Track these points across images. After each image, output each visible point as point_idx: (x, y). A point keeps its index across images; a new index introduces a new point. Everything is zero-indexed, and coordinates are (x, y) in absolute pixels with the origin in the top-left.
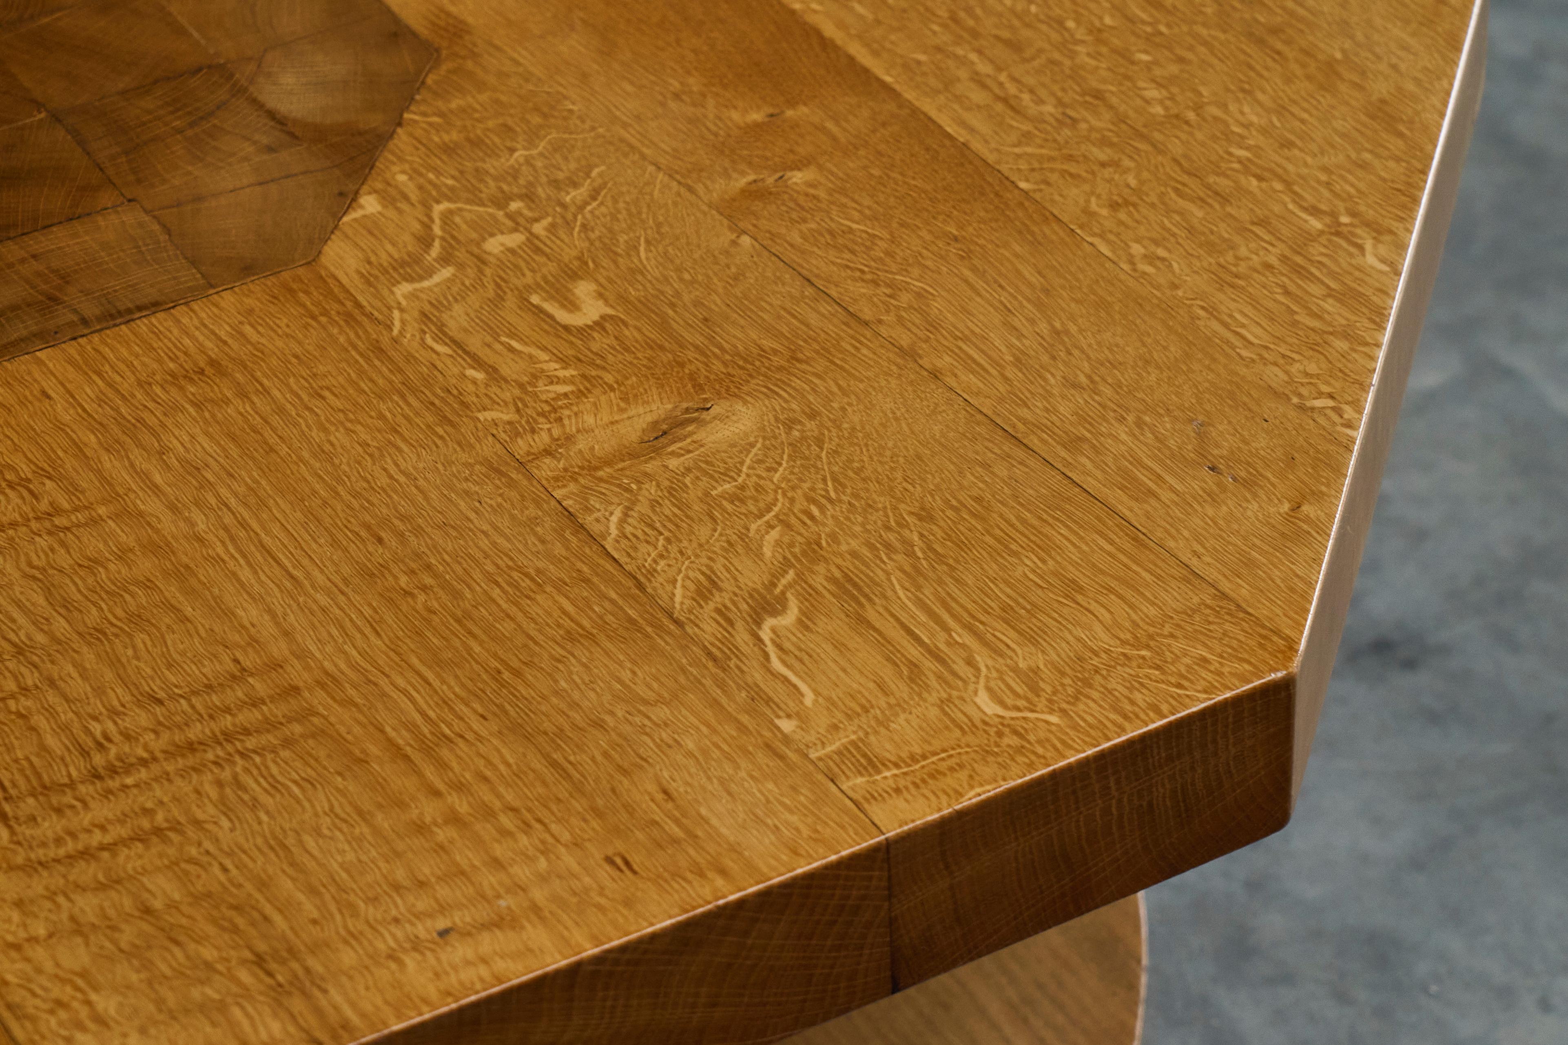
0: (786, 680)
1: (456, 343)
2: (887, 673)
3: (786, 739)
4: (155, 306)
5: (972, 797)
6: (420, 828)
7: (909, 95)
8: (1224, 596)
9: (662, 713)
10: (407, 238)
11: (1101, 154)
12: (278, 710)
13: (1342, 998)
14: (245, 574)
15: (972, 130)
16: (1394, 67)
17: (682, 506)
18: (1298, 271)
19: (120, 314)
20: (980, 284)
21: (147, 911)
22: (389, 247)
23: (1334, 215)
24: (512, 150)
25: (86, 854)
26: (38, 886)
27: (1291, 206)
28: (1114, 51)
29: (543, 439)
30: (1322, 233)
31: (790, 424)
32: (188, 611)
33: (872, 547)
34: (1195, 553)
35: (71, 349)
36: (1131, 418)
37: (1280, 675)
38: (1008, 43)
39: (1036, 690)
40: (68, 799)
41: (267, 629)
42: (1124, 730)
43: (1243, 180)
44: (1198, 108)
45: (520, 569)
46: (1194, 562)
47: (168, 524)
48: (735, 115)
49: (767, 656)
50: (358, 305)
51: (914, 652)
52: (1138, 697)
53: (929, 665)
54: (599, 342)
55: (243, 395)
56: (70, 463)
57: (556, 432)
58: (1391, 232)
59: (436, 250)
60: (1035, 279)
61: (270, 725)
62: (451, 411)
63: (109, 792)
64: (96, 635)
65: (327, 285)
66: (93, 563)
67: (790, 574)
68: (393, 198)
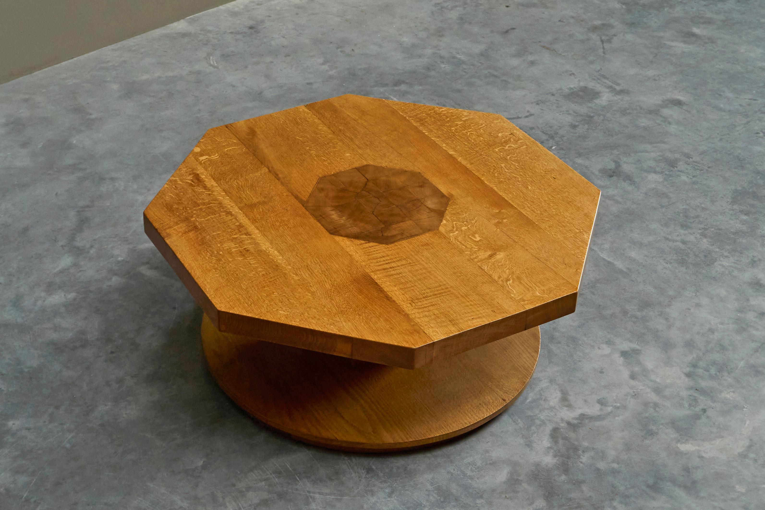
0: (512, 290)
1: (460, 242)
2: (525, 289)
3: (513, 297)
4: (417, 235)
5: (537, 305)
6: (467, 306)
7: (519, 209)
8: (568, 281)
9: (496, 293)
10: (450, 227)
11: (547, 219)
12: (446, 290)
13: (568, 346)
14: (438, 272)
15: (528, 215)
16: (588, 208)
17: (495, 266)
18: (575, 238)
19: (413, 236)
20: (531, 237)
21: (435, 314)
22: (448, 228)
23: (580, 230)
24: (463, 215)
25: (425, 307)
26: (420, 311)
27: (574, 228)
28: (548, 204)
29: (474, 256)
30: (578, 232)
31: (508, 256)
32: (431, 277)
33: (521, 273)
35: (407, 241)
36: (554, 257)
37: (576, 292)
38: (532, 202)
39: (544, 292)
40: (421, 300)
41: (442, 280)
42: (556, 298)
43: (567, 224)
44: (560, 213)
45: (474, 274)
46: (563, 277)
47: (426, 266)
48: (494, 211)
49: (509, 287)
50: (445, 236)
51: (528, 287)
52: (558, 294)
53: (530, 288)
54: (480, 243)
55: (432, 248)
56: (411, 257)
57: (476, 255)
58: (588, 233)
59: (455, 229)
60: (539, 237)
61: (445, 292)
62: (461, 252)
63: (426, 300)
64: (420, 280)
65: (441, 233)
66: (417, 270)
67: (510, 276)
68: (447, 221)
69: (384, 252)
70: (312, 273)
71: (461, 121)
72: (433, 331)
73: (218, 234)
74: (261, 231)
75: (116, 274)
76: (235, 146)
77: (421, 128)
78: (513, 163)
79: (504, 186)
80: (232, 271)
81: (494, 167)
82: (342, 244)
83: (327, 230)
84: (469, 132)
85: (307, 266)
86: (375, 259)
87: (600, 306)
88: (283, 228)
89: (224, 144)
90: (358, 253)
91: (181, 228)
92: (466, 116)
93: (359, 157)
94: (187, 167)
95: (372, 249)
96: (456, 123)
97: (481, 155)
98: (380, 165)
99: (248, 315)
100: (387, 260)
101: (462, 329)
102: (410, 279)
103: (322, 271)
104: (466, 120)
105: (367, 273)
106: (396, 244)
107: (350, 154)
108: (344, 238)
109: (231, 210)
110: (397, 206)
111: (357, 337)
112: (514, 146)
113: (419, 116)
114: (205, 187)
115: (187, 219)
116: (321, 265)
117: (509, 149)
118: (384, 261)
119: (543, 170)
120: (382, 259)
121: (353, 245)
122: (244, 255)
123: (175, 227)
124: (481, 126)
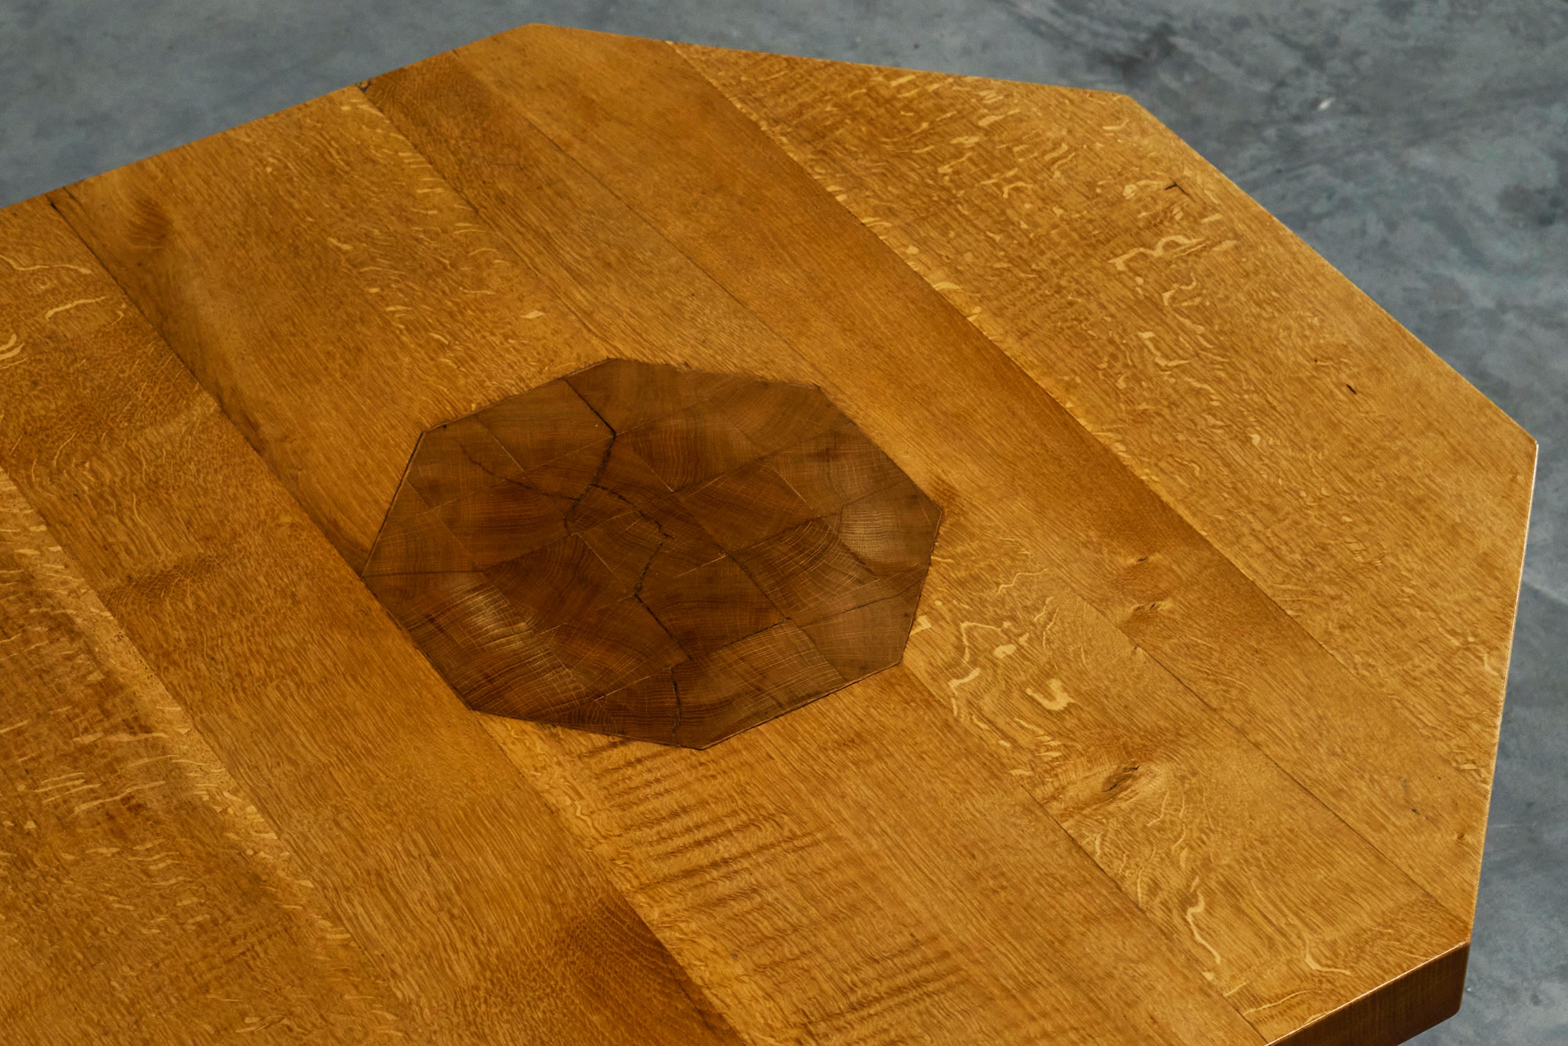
0: (1204, 947)
1: (990, 722)
2: (1256, 942)
3: (1210, 985)
4: (816, 695)
5: (1311, 1021)
7: (1217, 546)
8: (1428, 895)
9: (1143, 968)
10: (950, 647)
11: (1330, 590)
12: (941, 967)
14: (905, 878)
15: (1256, 572)
16: (1490, 529)
17: (1132, 834)
18: (1448, 675)
19: (799, 699)
20: (1274, 684)
22: (941, 654)
23: (1464, 635)
24: (998, 584)
27: (1440, 629)
28: (1330, 515)
29: (1049, 789)
30: (1458, 649)
31: (1183, 779)
32: (880, 903)
33: (1238, 862)
34: (1410, 867)
35: (777, 724)
36: (1367, 776)
37: (1461, 944)
38: (1268, 507)
39: (1336, 954)
40: (842, 1023)
41: (925, 915)
42: (1384, 980)
43: (1411, 610)
44: (1381, 557)
45: (1052, 875)
46: (1410, 873)
47: (856, 845)
48: (1121, 560)
49: (1192, 933)
50: (930, 694)
51: (1270, 930)
52: (1390, 959)
53: (1278, 938)
54: (1069, 722)
55: (879, 757)
56: (794, 804)
57: (1056, 784)
58: (1497, 648)
59: (967, 657)
60: (1304, 680)
61: (938, 976)
62: (995, 769)
63: (863, 1019)
64: (833, 918)
66: (821, 872)
67: (1197, 880)
68: (936, 618)
69: (686, 785)
70: (397, 910)
71: (973, 134)
73: (19, 732)
74: (188, 707)
76: (85, 293)
77: (818, 173)
78: (1187, 322)
79: (1156, 438)
80: (76, 917)
81: (1111, 349)
82: (517, 754)
83: (454, 688)
84: (1009, 181)
85: (379, 875)
86: (650, 824)
88: (278, 687)
89: (43, 288)
90: (581, 798)
92: (994, 108)
93: (578, 325)
95: (638, 776)
96: (954, 141)
97: (1059, 289)
98: (660, 359)
100: (697, 827)
102: (795, 916)
103: (438, 897)
104: (994, 126)
105: (621, 895)
106: (734, 741)
107: (543, 309)
109: (69, 612)
110: (733, 557)
112: (1186, 241)
113: (808, 115)
116: (435, 863)
117: (1168, 256)
118: (688, 830)
119: (1303, 352)
120: (678, 824)
121: (561, 758)
122: (121, 834)
124: (1055, 154)
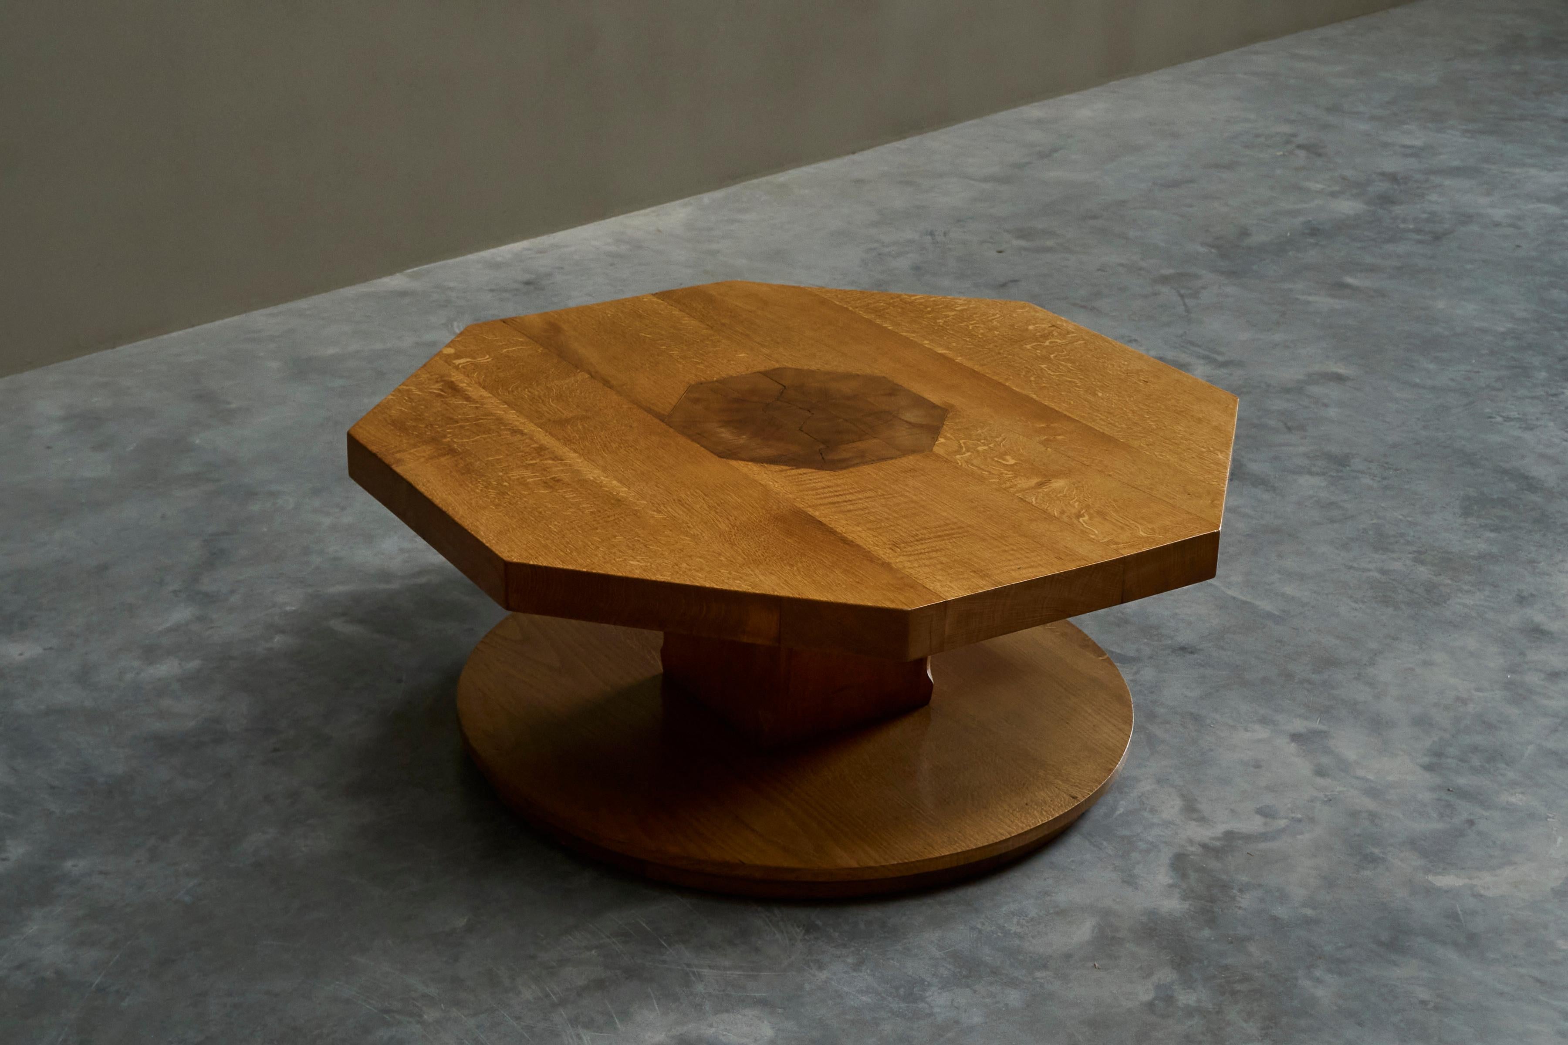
0: (1089, 529)
1: (977, 467)
2: (1114, 528)
3: (1094, 539)
4: (891, 458)
5: (1146, 550)
6: (1005, 551)
7: (1084, 422)
8: (1199, 517)
9: (1059, 534)
10: (955, 447)
11: (1141, 435)
12: (960, 531)
14: (940, 507)
15: (1104, 430)
16: (1217, 419)
17: (1051, 498)
18: (1201, 458)
19: (883, 459)
20: (1116, 459)
21: (942, 563)
22: (951, 449)
23: (1208, 448)
24: (977, 431)
25: (921, 553)
26: (912, 558)
27: (1196, 446)
28: (1139, 415)
29: (1008, 485)
30: (1205, 451)
31: (1074, 484)
32: (927, 513)
33: (1104, 506)
34: (1189, 509)
35: (873, 466)
36: (1164, 485)
37: (1216, 531)
38: (1108, 412)
39: (1154, 531)
40: (912, 544)
41: (951, 517)
43: (1182, 441)
44: (1165, 427)
45: (1012, 508)
46: (1188, 511)
47: (914, 498)
48: (1037, 425)
49: (1083, 525)
50: (947, 459)
51: (1120, 525)
52: (1180, 534)
53: (1125, 527)
54: (1015, 467)
55: (922, 475)
56: (883, 486)
57: (1012, 484)
58: (1225, 452)
59: (964, 449)
60: (1130, 459)
61: (958, 533)
62: (981, 480)
63: (922, 543)
64: (905, 517)
65: (938, 457)
66: (898, 504)
67: (1084, 511)
68: (948, 439)
69: (829, 480)
70: (689, 510)
71: (953, 312)
72: (942, 586)
73: (498, 459)
74: (581, 455)
75: (283, 632)
76: (521, 345)
77: (878, 321)
78: (1063, 363)
79: (1051, 393)
80: (530, 509)
81: (1026, 369)
82: (745, 470)
83: (712, 452)
84: (971, 324)
85: (679, 500)
86: (813, 490)
87: (1237, 666)
88: (625, 450)
89: (501, 344)
90: (777, 482)
91: (424, 451)
92: (962, 305)
93: (764, 358)
94: (429, 373)
95: (804, 477)
96: (944, 313)
97: (999, 353)
98: (805, 368)
99: (566, 567)
100: (836, 491)
101: (1001, 582)
102: (886, 515)
103: (709, 507)
104: (962, 310)
105: (799, 508)
106: (851, 469)
107: (747, 354)
108: (746, 463)
109: (520, 428)
110: (846, 420)
111: (791, 596)
112: (1060, 341)
113: (872, 306)
114: (468, 399)
115: (434, 440)
116: (706, 498)
117: (1052, 345)
118: (831, 492)
119: (1121, 372)
120: (826, 490)
121: (766, 472)
122: (551, 487)
123: (412, 451)
124: (993, 317)
